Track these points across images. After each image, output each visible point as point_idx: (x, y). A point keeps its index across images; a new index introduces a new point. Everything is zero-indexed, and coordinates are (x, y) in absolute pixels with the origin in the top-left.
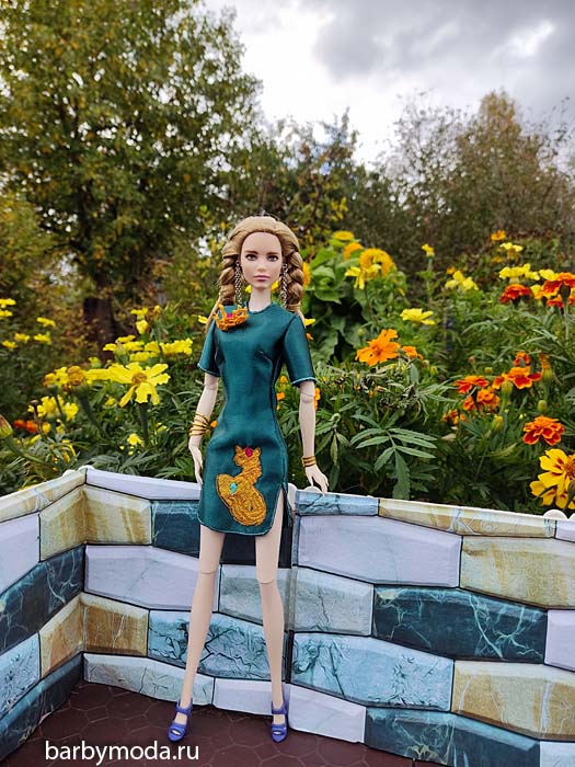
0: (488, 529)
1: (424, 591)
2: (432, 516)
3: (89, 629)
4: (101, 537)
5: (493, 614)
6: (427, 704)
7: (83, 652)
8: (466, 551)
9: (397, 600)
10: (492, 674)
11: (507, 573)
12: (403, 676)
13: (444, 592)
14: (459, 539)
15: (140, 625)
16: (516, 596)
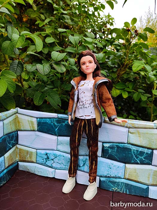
0: (137, 126)
1: (117, 144)
3: (20, 155)
4: (22, 129)
5: (137, 151)
6: (117, 176)
7: (18, 162)
8: (130, 132)
9: (109, 147)
10: (136, 168)
11: (142, 139)
12: (110, 168)
13: (123, 144)
14: (128, 129)
15: (34, 154)
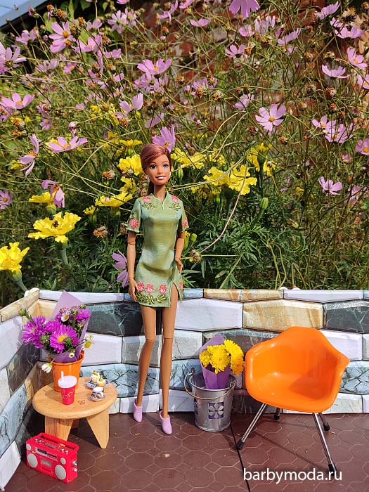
0: (255, 297)
1: (226, 332)
2: (229, 294)
3: (43, 382)
5: (259, 338)
8: (245, 310)
11: (264, 318)
13: (236, 331)
14: (241, 305)
16: (269, 327)
